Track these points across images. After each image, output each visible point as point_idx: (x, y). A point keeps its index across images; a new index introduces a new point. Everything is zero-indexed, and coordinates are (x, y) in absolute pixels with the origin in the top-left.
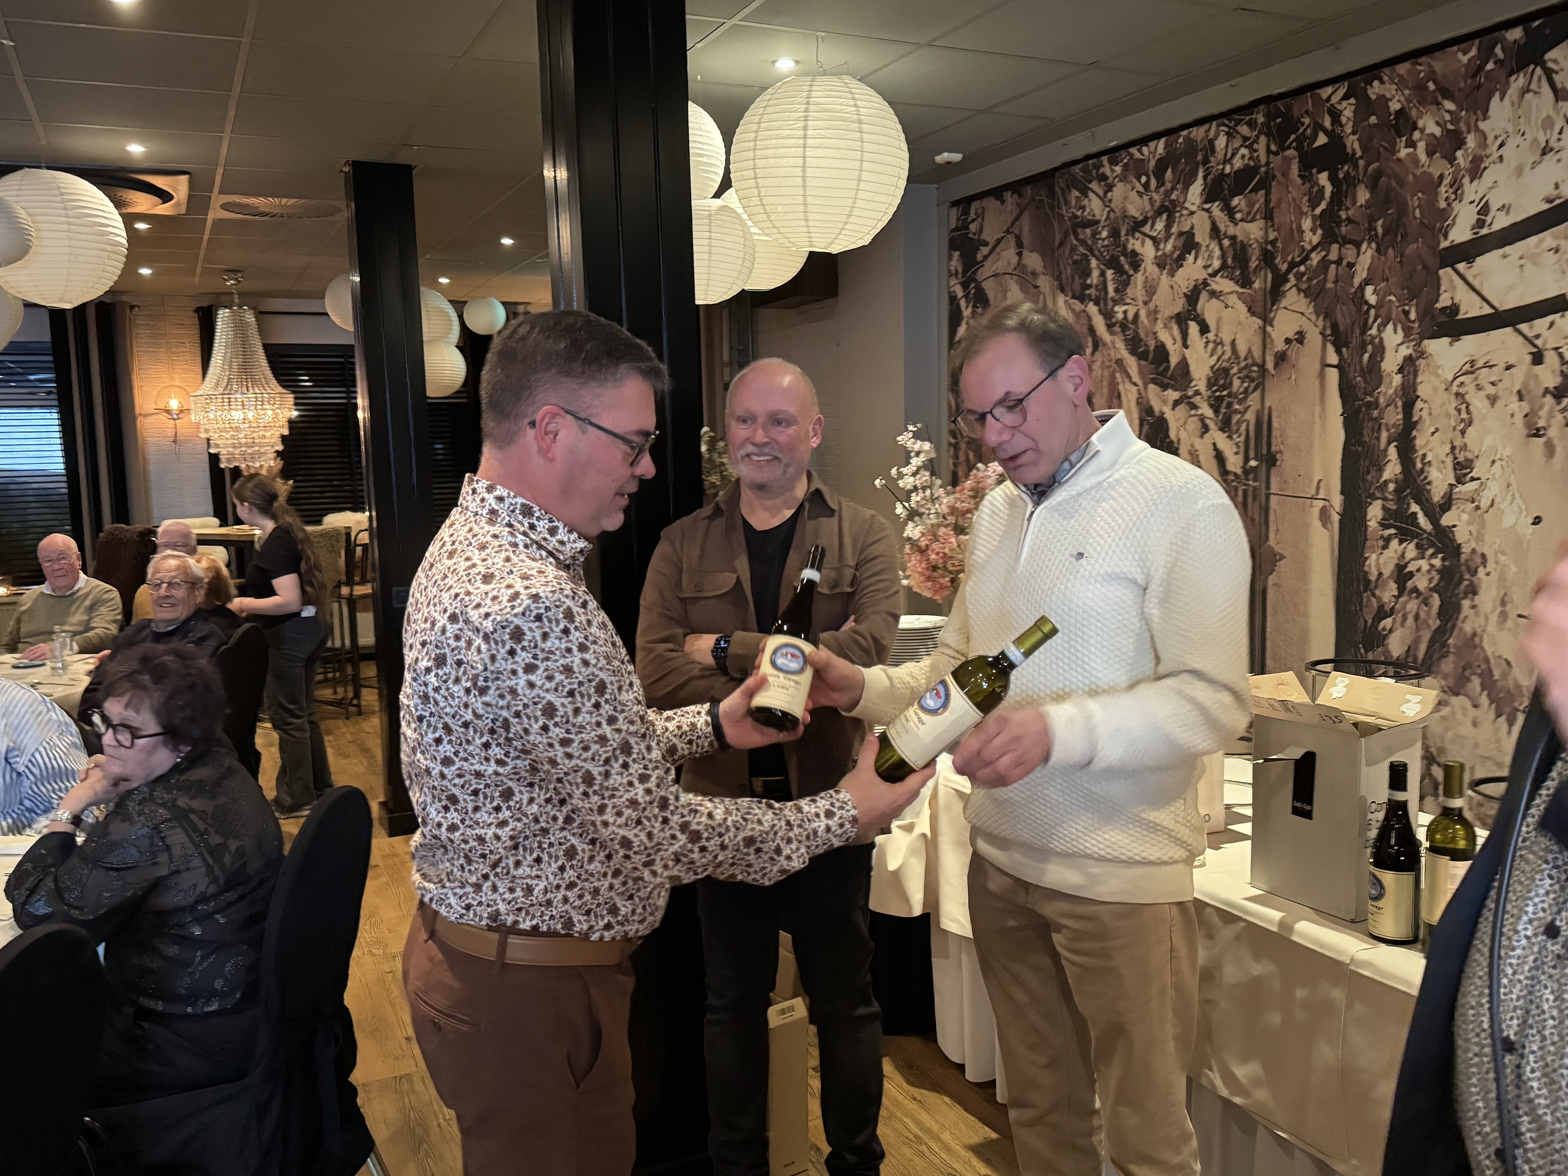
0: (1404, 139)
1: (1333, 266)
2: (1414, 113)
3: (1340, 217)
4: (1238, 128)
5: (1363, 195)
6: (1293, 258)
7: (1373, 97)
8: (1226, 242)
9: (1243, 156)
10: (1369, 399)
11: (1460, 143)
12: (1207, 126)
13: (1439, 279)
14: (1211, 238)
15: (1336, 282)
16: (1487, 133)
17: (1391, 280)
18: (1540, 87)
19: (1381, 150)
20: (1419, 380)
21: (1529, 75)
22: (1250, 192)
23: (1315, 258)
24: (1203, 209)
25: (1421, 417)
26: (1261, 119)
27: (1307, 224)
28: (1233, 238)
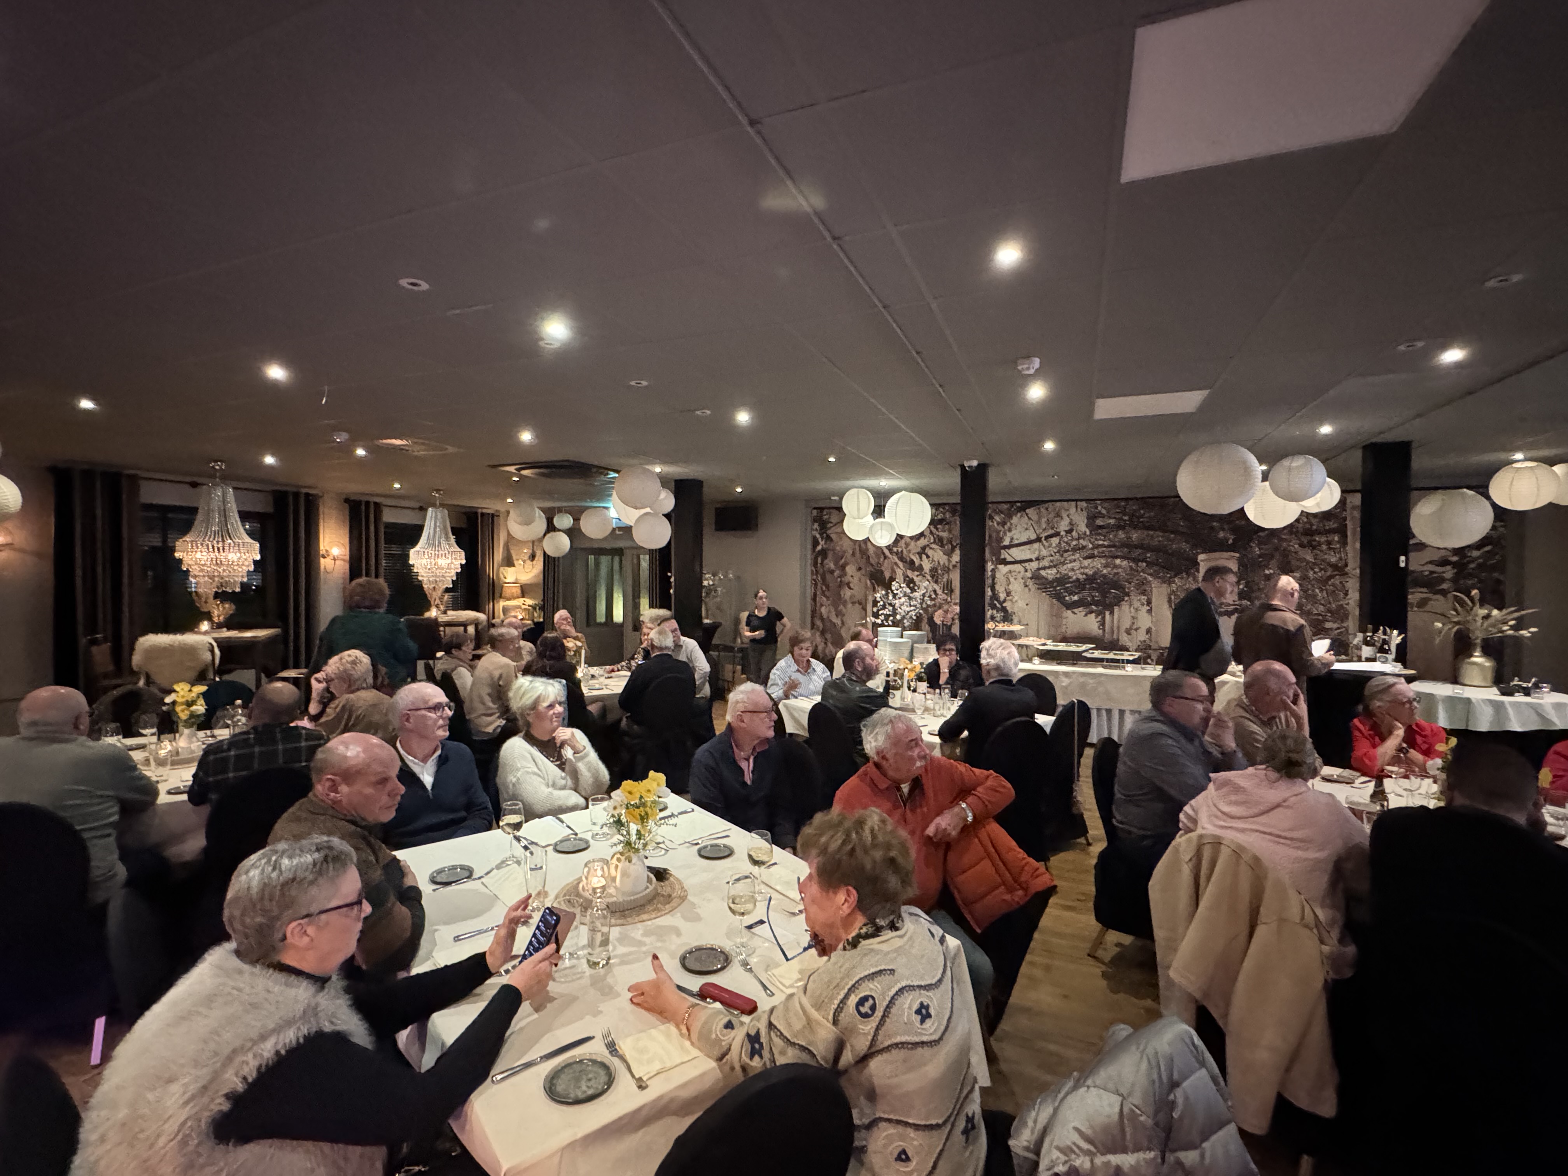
0: (991, 520)
2: (993, 515)
11: (1006, 524)
13: (1001, 552)
16: (1013, 523)
18: (1025, 516)
20: (996, 574)
21: (1022, 513)
25: (997, 582)
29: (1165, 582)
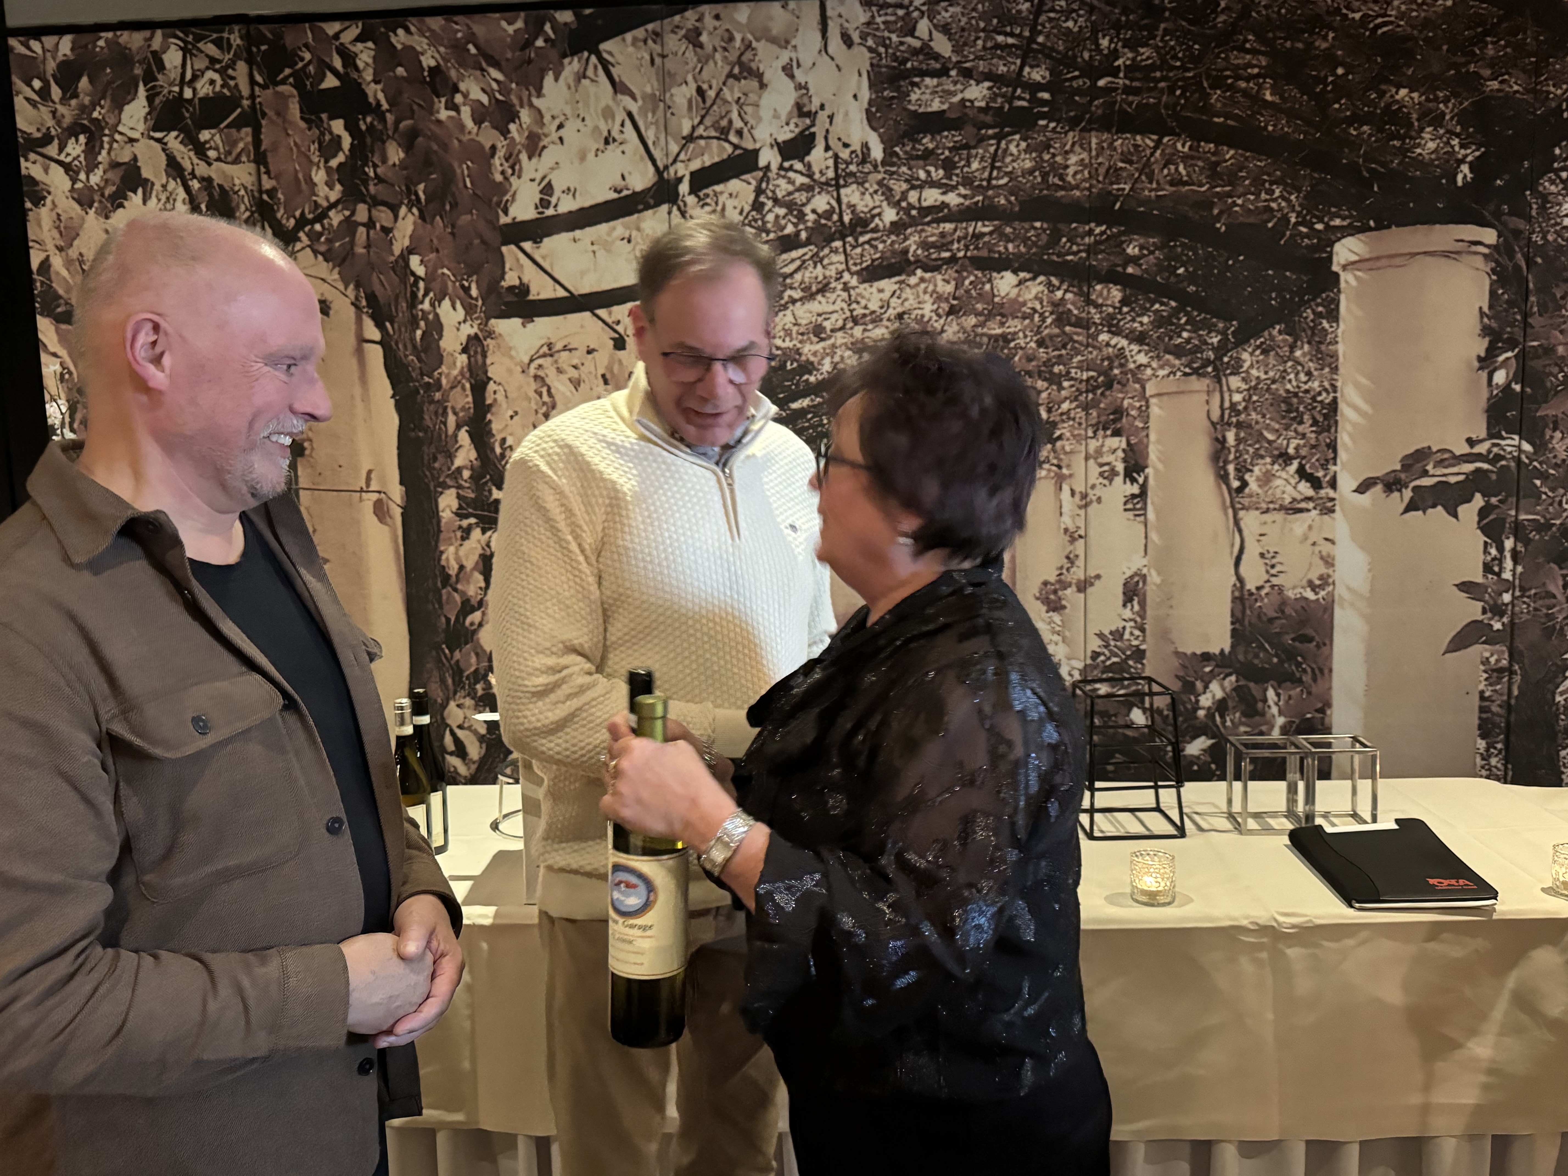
0: (443, 100)
1: (362, 230)
2: (453, 73)
3: (366, 174)
4: (200, 45)
5: (395, 154)
6: (303, 214)
7: (399, 47)
8: (195, 185)
9: (212, 82)
10: (426, 379)
11: (514, 116)
12: (147, 33)
13: (502, 256)
14: (168, 175)
15: (368, 246)
16: (544, 111)
17: (444, 252)
18: (596, 75)
19: (415, 107)
20: (488, 361)
21: (583, 62)
22: (227, 127)
23: (336, 218)
24: (152, 138)
25: (495, 400)
26: (236, 40)
27: (319, 176)
28: (207, 181)
29: (1198, 372)
